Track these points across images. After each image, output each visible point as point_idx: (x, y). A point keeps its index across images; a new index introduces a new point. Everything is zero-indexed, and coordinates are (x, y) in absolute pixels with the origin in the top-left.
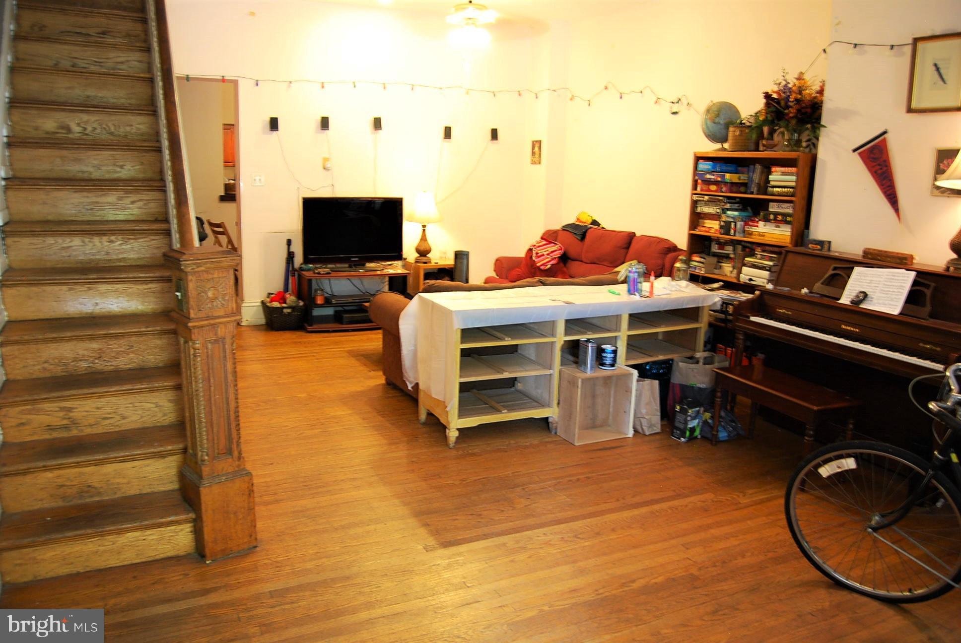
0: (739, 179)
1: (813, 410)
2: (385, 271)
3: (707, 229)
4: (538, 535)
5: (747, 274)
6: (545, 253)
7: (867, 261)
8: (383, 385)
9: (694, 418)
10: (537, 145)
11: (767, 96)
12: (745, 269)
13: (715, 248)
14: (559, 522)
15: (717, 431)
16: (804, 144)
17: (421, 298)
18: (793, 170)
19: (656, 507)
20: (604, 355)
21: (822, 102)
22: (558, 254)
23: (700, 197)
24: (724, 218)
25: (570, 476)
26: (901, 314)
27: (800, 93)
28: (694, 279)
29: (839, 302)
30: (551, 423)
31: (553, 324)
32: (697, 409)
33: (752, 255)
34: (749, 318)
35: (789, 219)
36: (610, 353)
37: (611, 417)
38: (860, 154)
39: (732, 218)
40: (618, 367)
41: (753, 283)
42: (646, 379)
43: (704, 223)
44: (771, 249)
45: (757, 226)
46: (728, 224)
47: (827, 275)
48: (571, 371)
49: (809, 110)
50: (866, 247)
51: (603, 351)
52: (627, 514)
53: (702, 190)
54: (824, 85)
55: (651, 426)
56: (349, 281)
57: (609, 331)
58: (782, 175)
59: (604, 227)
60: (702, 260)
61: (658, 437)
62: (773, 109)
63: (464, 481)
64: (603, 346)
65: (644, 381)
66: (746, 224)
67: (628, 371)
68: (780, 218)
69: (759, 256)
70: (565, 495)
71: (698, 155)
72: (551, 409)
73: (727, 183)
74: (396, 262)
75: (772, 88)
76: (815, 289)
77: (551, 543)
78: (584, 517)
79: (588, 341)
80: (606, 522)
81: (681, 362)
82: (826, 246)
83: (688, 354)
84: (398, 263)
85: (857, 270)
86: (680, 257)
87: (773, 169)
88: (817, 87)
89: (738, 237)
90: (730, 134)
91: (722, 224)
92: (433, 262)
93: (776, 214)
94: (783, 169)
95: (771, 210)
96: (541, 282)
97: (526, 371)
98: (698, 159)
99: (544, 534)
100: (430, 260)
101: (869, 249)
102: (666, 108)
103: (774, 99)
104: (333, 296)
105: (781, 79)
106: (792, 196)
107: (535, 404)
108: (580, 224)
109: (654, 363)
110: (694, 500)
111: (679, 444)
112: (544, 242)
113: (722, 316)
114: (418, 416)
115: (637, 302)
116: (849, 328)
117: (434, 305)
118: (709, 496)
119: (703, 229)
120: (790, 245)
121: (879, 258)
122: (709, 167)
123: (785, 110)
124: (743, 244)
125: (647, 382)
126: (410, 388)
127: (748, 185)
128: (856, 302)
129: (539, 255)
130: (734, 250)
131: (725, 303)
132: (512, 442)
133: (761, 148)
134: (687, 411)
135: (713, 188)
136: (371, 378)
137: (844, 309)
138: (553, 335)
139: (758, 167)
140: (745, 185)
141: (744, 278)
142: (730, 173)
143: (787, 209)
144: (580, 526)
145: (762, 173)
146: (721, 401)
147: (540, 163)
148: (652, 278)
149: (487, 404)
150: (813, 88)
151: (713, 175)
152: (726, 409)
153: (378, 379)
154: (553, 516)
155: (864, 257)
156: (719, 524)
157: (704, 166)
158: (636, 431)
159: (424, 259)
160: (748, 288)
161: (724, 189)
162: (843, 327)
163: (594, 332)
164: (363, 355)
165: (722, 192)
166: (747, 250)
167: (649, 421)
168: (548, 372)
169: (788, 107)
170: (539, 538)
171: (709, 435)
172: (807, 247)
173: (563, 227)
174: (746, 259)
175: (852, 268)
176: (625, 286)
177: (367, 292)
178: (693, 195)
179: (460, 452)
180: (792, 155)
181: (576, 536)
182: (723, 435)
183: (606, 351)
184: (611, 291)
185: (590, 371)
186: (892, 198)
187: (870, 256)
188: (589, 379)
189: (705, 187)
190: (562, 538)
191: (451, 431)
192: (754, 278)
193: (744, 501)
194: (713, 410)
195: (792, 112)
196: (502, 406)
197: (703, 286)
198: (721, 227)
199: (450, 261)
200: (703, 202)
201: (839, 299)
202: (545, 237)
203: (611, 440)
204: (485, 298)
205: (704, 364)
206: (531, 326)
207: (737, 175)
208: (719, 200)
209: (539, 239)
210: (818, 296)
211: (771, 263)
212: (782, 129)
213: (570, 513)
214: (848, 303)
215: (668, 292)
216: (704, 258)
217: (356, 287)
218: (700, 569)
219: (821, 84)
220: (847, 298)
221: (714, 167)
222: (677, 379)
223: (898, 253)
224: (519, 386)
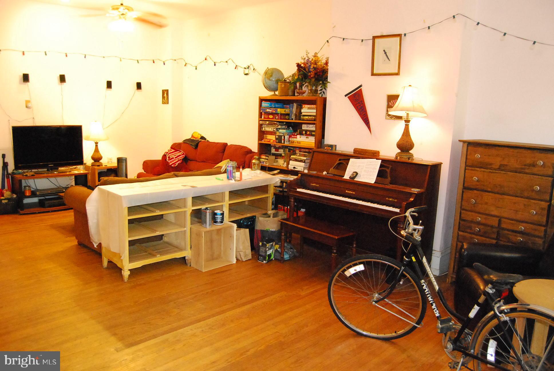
0: (285, 111)
1: (335, 239)
2: (72, 172)
3: (269, 140)
4: (188, 330)
5: (293, 165)
6: (174, 157)
7: (356, 155)
8: (76, 245)
9: (270, 249)
10: (165, 93)
11: (298, 65)
12: (291, 162)
13: (273, 151)
14: (199, 321)
15: (283, 255)
16: (319, 92)
17: (100, 189)
18: (314, 106)
19: (254, 304)
20: (216, 216)
21: (328, 70)
22: (181, 157)
23: (264, 122)
24: (278, 134)
25: (202, 291)
26: (375, 183)
27: (316, 64)
28: (263, 168)
29: (343, 178)
30: (187, 260)
31: (184, 200)
32: (272, 243)
33: (295, 154)
34: (296, 190)
35: (313, 133)
36: (220, 215)
37: (222, 253)
38: (348, 97)
39: (283, 133)
40: (225, 223)
41: (295, 169)
42: (241, 229)
43: (267, 137)
44: (304, 150)
45: (296, 138)
46: (280, 137)
47: (336, 164)
48: (197, 227)
49: (321, 74)
50: (355, 148)
51: (216, 214)
52: (238, 310)
53: (264, 118)
54: (328, 60)
55: (246, 256)
56: (47, 179)
57: (218, 202)
58: (308, 109)
59: (209, 140)
60: (267, 158)
61: (250, 262)
62: (301, 73)
63: (137, 302)
64: (215, 211)
65: (240, 230)
66: (290, 137)
67: (231, 225)
68: (308, 133)
69: (298, 154)
70: (201, 303)
71: (262, 98)
72: (187, 251)
73: (279, 114)
74: (79, 166)
75: (300, 61)
76: (330, 171)
77: (196, 334)
78: (213, 316)
79: (207, 209)
80: (227, 317)
81: (260, 217)
82: (334, 148)
83: (264, 212)
84: (81, 167)
85: (352, 160)
86: (255, 157)
87: (304, 106)
88: (324, 61)
89: (287, 144)
90: (279, 87)
91: (277, 137)
92: (104, 165)
93: (306, 131)
94: (309, 106)
95: (303, 128)
96: (175, 175)
97: (170, 229)
98: (262, 100)
99: (191, 329)
100: (102, 164)
101: (357, 149)
102: (241, 71)
103: (302, 67)
104: (38, 190)
105: (305, 56)
106: (315, 120)
107: (176, 249)
108: (194, 139)
109: (245, 218)
110: (276, 297)
111: (263, 264)
112: (173, 151)
113: (281, 189)
114: (102, 264)
115: (234, 184)
116: (350, 192)
117: (109, 193)
118: (283, 293)
119: (266, 140)
120: (315, 148)
121: (362, 153)
122: (268, 105)
123: (308, 73)
124: (289, 147)
125: (242, 230)
126: (95, 247)
127: (290, 115)
128: (352, 178)
129: (170, 158)
130: (284, 151)
131: (282, 182)
132: (164, 274)
133: (296, 94)
134: (266, 245)
135: (271, 117)
136: (67, 242)
137: (346, 181)
138: (185, 207)
139: (295, 105)
140: (288, 115)
141: (291, 167)
142: (280, 108)
143: (312, 128)
144: (212, 321)
145: (297, 108)
146: (284, 238)
147: (168, 103)
148: (241, 169)
149: (146, 252)
150: (323, 61)
151: (271, 110)
152: (287, 242)
153: (73, 242)
154: (195, 317)
155: (354, 153)
156: (291, 309)
157: (265, 104)
158: (237, 260)
159: (97, 164)
160: (294, 172)
161: (277, 117)
162: (347, 191)
163: (210, 203)
164: (60, 227)
165: (276, 119)
166: (292, 151)
167: (245, 252)
168: (183, 229)
169: (310, 72)
170: (188, 333)
171: (279, 258)
172: (324, 148)
173: (184, 141)
174: (291, 156)
175: (349, 159)
176: (225, 175)
177: (60, 186)
178: (260, 121)
179: (132, 284)
180: (313, 98)
181: (210, 328)
182: (286, 257)
183: (217, 214)
184: (218, 178)
185: (208, 227)
186: (366, 121)
187: (357, 153)
188: (208, 232)
189: (266, 117)
190: (202, 330)
191: (125, 272)
192: (296, 167)
193: (303, 293)
194: (280, 243)
195: (312, 74)
196: (156, 252)
197: (269, 173)
198: (276, 139)
199: (114, 164)
200: (266, 125)
201: (343, 177)
202: (174, 147)
203: (223, 266)
204: (142, 187)
205: (273, 217)
206: (171, 202)
207: (284, 110)
208: (275, 124)
209: (169, 148)
210: (333, 175)
211: (305, 158)
212: (307, 84)
213: (205, 315)
214: (348, 178)
215: (251, 177)
216: (268, 157)
217: (53, 183)
218: (284, 337)
219: (326, 59)
220: (348, 175)
221: (271, 105)
222: (259, 227)
223: (371, 150)
224: (165, 239)
